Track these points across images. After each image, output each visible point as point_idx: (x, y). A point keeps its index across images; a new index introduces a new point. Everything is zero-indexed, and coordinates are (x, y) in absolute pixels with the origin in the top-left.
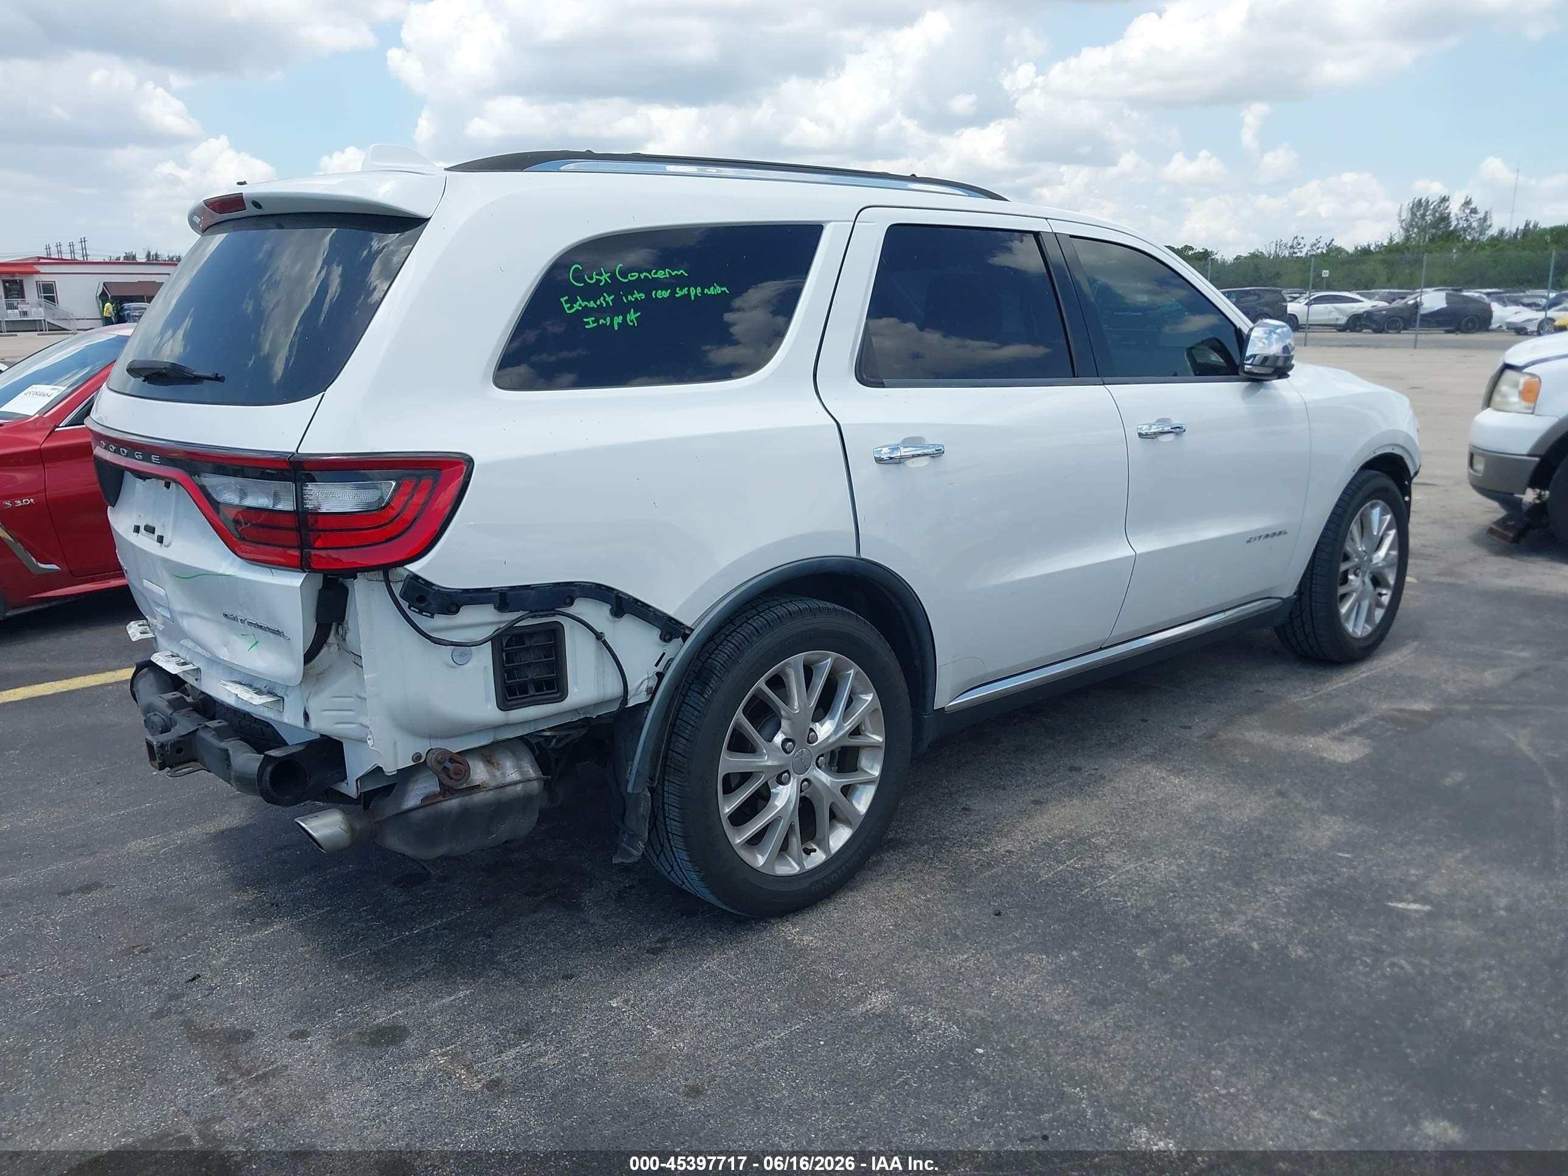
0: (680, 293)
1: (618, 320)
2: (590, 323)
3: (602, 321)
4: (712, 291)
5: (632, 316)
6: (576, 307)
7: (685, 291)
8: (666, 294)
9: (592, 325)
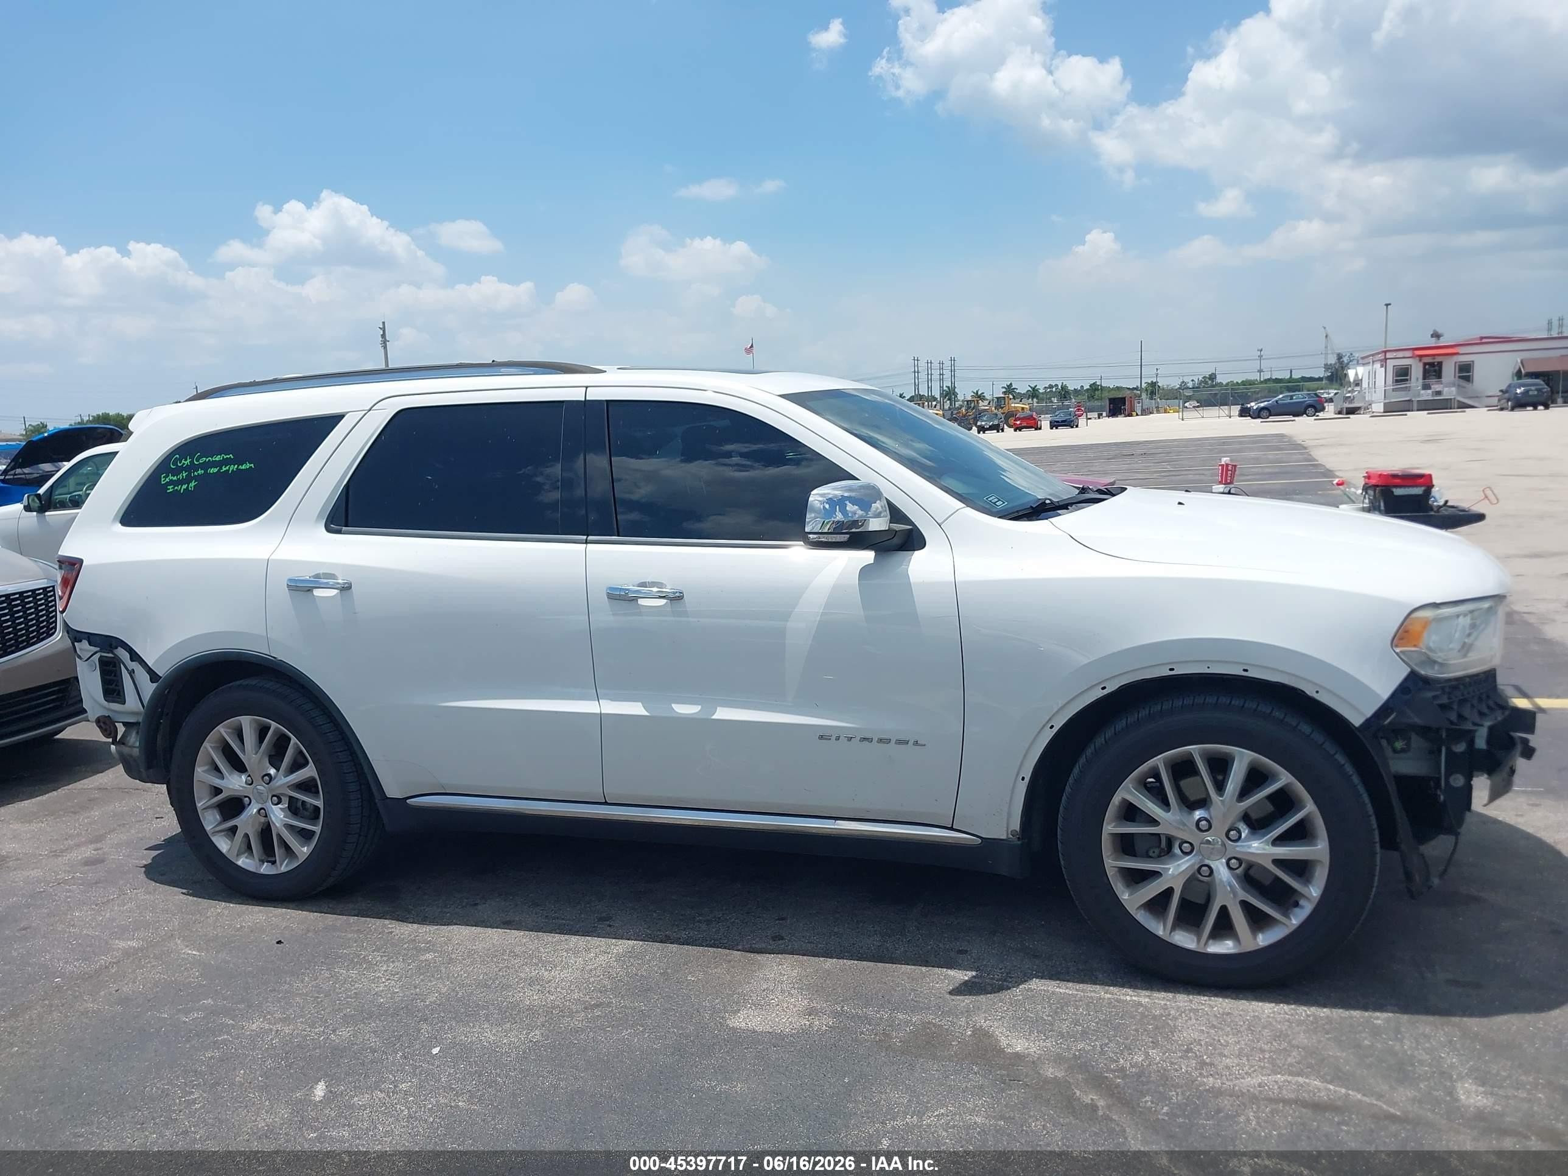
0: (224, 469)
1: (185, 487)
2: (170, 489)
3: (176, 488)
4: (243, 467)
5: (193, 484)
6: (167, 480)
7: (227, 468)
8: (216, 470)
9: (171, 490)
